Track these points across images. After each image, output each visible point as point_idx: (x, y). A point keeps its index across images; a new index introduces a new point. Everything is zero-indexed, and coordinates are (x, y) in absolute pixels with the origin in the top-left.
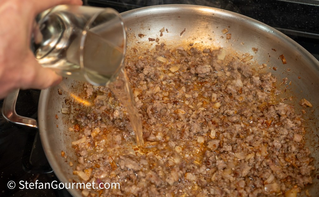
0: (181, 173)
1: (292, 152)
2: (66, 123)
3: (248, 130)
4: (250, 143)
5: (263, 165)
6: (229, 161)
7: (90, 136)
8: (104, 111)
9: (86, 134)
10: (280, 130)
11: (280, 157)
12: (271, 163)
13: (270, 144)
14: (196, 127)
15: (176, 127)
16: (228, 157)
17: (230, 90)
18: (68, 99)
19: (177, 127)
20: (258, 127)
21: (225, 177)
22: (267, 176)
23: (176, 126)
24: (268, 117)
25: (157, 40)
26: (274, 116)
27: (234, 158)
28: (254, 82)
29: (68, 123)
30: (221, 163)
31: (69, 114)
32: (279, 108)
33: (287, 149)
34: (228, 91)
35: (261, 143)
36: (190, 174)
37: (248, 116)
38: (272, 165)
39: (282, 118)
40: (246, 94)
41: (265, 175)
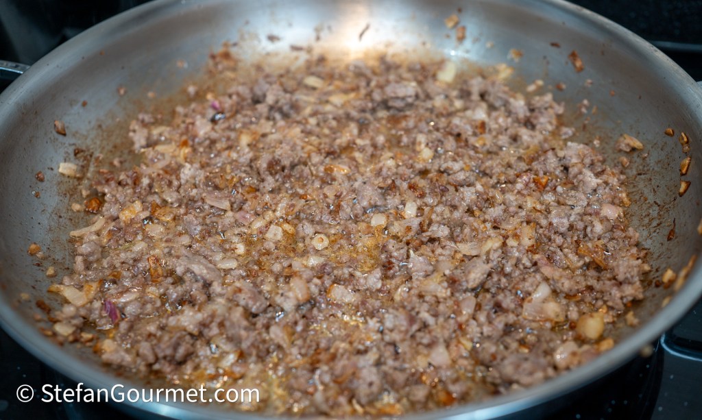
0: (316, 285)
1: (594, 238)
2: (65, 194)
3: (492, 197)
4: (495, 221)
5: (524, 264)
6: (441, 258)
7: (116, 219)
8: (161, 172)
9: (106, 213)
10: (568, 196)
11: (566, 250)
12: (545, 261)
13: (544, 222)
14: (370, 195)
15: (321, 197)
16: (439, 251)
17: (457, 126)
18: (84, 148)
19: (326, 196)
20: (516, 191)
21: (426, 292)
22: (532, 285)
23: (324, 194)
24: (539, 169)
25: (309, 50)
26: (554, 169)
27: (453, 253)
28: (514, 111)
29: (71, 195)
30: (421, 263)
31: (79, 179)
32: (566, 152)
33: (583, 232)
34: (452, 129)
35: (522, 222)
36: (341, 287)
37: (493, 171)
38: (546, 265)
39: (573, 171)
40: (494, 133)
41: (527, 284)
